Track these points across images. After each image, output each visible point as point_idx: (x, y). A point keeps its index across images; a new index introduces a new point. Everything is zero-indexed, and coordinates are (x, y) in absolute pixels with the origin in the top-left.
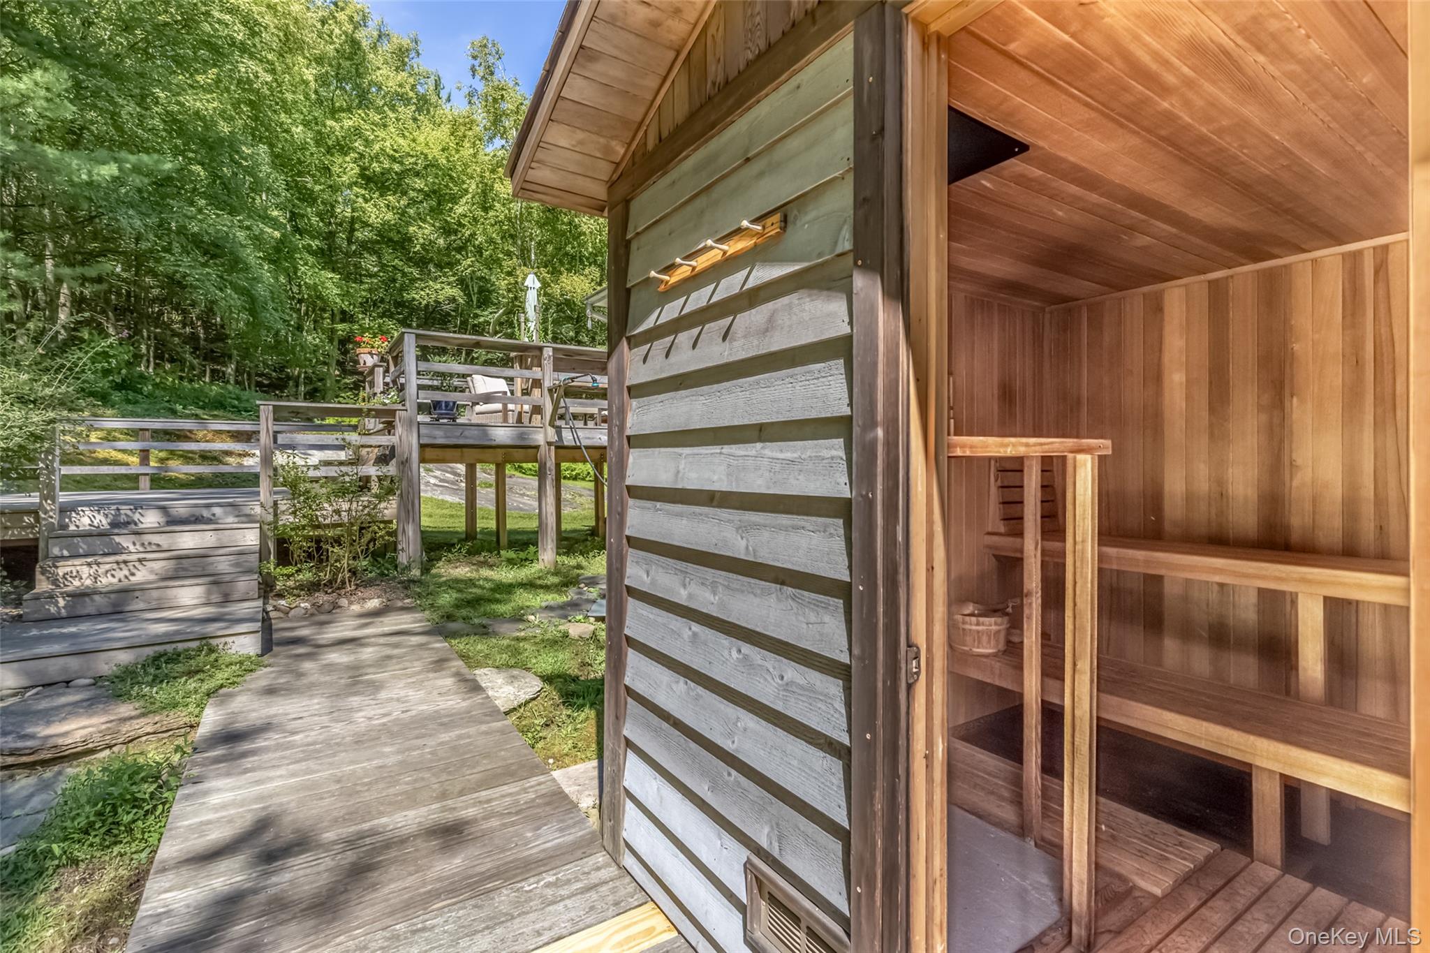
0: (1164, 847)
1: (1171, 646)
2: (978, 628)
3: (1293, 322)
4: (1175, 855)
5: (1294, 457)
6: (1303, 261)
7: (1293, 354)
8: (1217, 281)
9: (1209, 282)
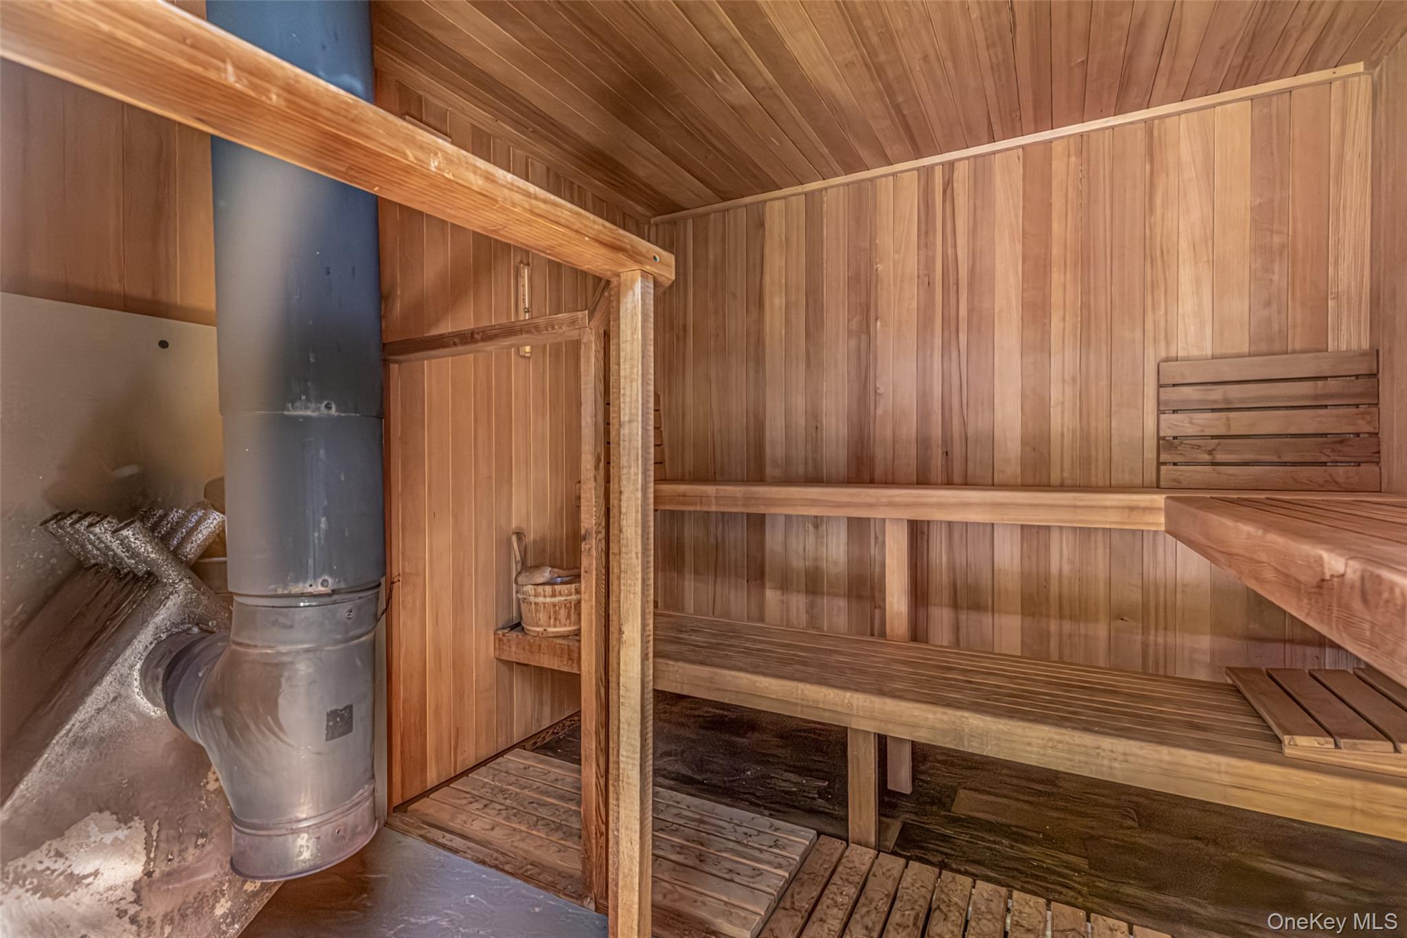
0: (757, 853)
1: (772, 596)
2: (553, 600)
3: (877, 241)
4: (769, 863)
5: (878, 385)
6: (886, 176)
7: (877, 275)
8: (813, 192)
9: (806, 194)
